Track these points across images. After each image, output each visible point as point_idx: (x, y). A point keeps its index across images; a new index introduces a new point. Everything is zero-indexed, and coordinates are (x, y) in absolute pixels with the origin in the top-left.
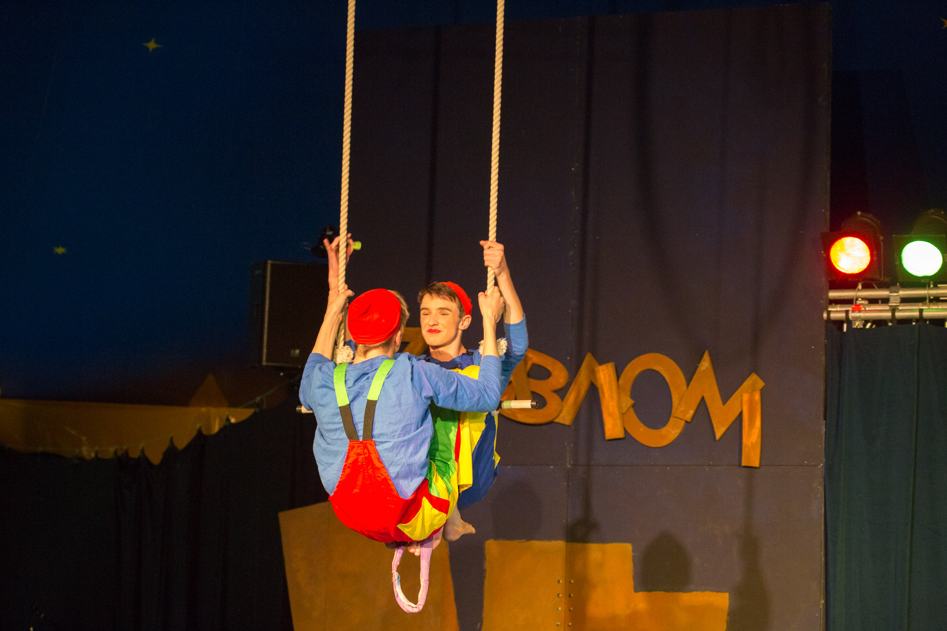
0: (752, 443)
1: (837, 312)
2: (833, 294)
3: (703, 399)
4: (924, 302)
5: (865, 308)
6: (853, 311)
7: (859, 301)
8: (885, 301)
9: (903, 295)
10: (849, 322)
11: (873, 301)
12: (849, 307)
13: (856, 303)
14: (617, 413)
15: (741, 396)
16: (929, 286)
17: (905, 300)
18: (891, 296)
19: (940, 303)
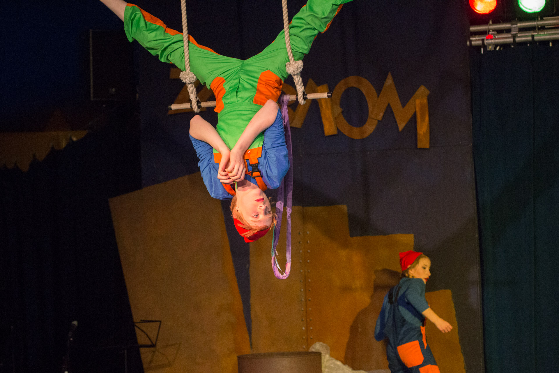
0: (423, 132)
1: (476, 40)
2: (473, 29)
3: (389, 105)
4: (535, 30)
5: (495, 37)
6: (487, 39)
7: (491, 32)
8: (508, 31)
9: (520, 26)
10: (484, 46)
11: (500, 31)
12: (485, 37)
13: (489, 33)
14: (331, 118)
15: (415, 101)
16: (538, 19)
17: (522, 30)
18: (513, 27)
19: (545, 30)
